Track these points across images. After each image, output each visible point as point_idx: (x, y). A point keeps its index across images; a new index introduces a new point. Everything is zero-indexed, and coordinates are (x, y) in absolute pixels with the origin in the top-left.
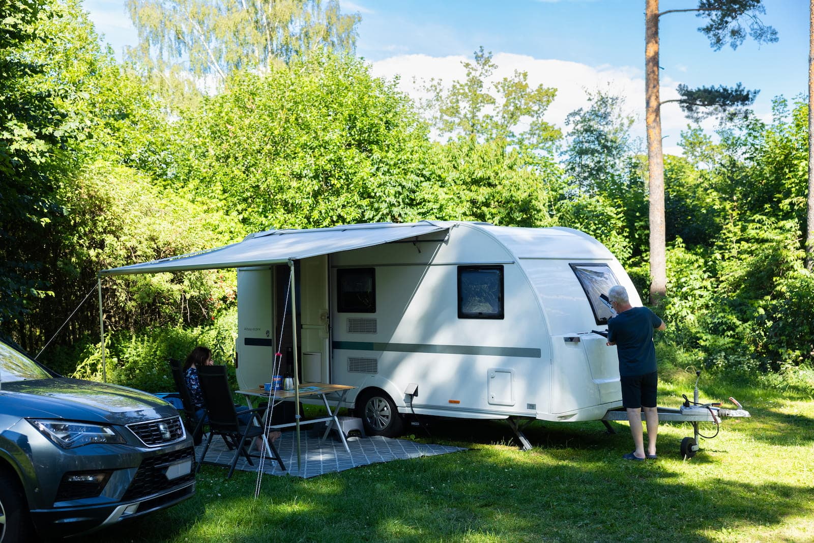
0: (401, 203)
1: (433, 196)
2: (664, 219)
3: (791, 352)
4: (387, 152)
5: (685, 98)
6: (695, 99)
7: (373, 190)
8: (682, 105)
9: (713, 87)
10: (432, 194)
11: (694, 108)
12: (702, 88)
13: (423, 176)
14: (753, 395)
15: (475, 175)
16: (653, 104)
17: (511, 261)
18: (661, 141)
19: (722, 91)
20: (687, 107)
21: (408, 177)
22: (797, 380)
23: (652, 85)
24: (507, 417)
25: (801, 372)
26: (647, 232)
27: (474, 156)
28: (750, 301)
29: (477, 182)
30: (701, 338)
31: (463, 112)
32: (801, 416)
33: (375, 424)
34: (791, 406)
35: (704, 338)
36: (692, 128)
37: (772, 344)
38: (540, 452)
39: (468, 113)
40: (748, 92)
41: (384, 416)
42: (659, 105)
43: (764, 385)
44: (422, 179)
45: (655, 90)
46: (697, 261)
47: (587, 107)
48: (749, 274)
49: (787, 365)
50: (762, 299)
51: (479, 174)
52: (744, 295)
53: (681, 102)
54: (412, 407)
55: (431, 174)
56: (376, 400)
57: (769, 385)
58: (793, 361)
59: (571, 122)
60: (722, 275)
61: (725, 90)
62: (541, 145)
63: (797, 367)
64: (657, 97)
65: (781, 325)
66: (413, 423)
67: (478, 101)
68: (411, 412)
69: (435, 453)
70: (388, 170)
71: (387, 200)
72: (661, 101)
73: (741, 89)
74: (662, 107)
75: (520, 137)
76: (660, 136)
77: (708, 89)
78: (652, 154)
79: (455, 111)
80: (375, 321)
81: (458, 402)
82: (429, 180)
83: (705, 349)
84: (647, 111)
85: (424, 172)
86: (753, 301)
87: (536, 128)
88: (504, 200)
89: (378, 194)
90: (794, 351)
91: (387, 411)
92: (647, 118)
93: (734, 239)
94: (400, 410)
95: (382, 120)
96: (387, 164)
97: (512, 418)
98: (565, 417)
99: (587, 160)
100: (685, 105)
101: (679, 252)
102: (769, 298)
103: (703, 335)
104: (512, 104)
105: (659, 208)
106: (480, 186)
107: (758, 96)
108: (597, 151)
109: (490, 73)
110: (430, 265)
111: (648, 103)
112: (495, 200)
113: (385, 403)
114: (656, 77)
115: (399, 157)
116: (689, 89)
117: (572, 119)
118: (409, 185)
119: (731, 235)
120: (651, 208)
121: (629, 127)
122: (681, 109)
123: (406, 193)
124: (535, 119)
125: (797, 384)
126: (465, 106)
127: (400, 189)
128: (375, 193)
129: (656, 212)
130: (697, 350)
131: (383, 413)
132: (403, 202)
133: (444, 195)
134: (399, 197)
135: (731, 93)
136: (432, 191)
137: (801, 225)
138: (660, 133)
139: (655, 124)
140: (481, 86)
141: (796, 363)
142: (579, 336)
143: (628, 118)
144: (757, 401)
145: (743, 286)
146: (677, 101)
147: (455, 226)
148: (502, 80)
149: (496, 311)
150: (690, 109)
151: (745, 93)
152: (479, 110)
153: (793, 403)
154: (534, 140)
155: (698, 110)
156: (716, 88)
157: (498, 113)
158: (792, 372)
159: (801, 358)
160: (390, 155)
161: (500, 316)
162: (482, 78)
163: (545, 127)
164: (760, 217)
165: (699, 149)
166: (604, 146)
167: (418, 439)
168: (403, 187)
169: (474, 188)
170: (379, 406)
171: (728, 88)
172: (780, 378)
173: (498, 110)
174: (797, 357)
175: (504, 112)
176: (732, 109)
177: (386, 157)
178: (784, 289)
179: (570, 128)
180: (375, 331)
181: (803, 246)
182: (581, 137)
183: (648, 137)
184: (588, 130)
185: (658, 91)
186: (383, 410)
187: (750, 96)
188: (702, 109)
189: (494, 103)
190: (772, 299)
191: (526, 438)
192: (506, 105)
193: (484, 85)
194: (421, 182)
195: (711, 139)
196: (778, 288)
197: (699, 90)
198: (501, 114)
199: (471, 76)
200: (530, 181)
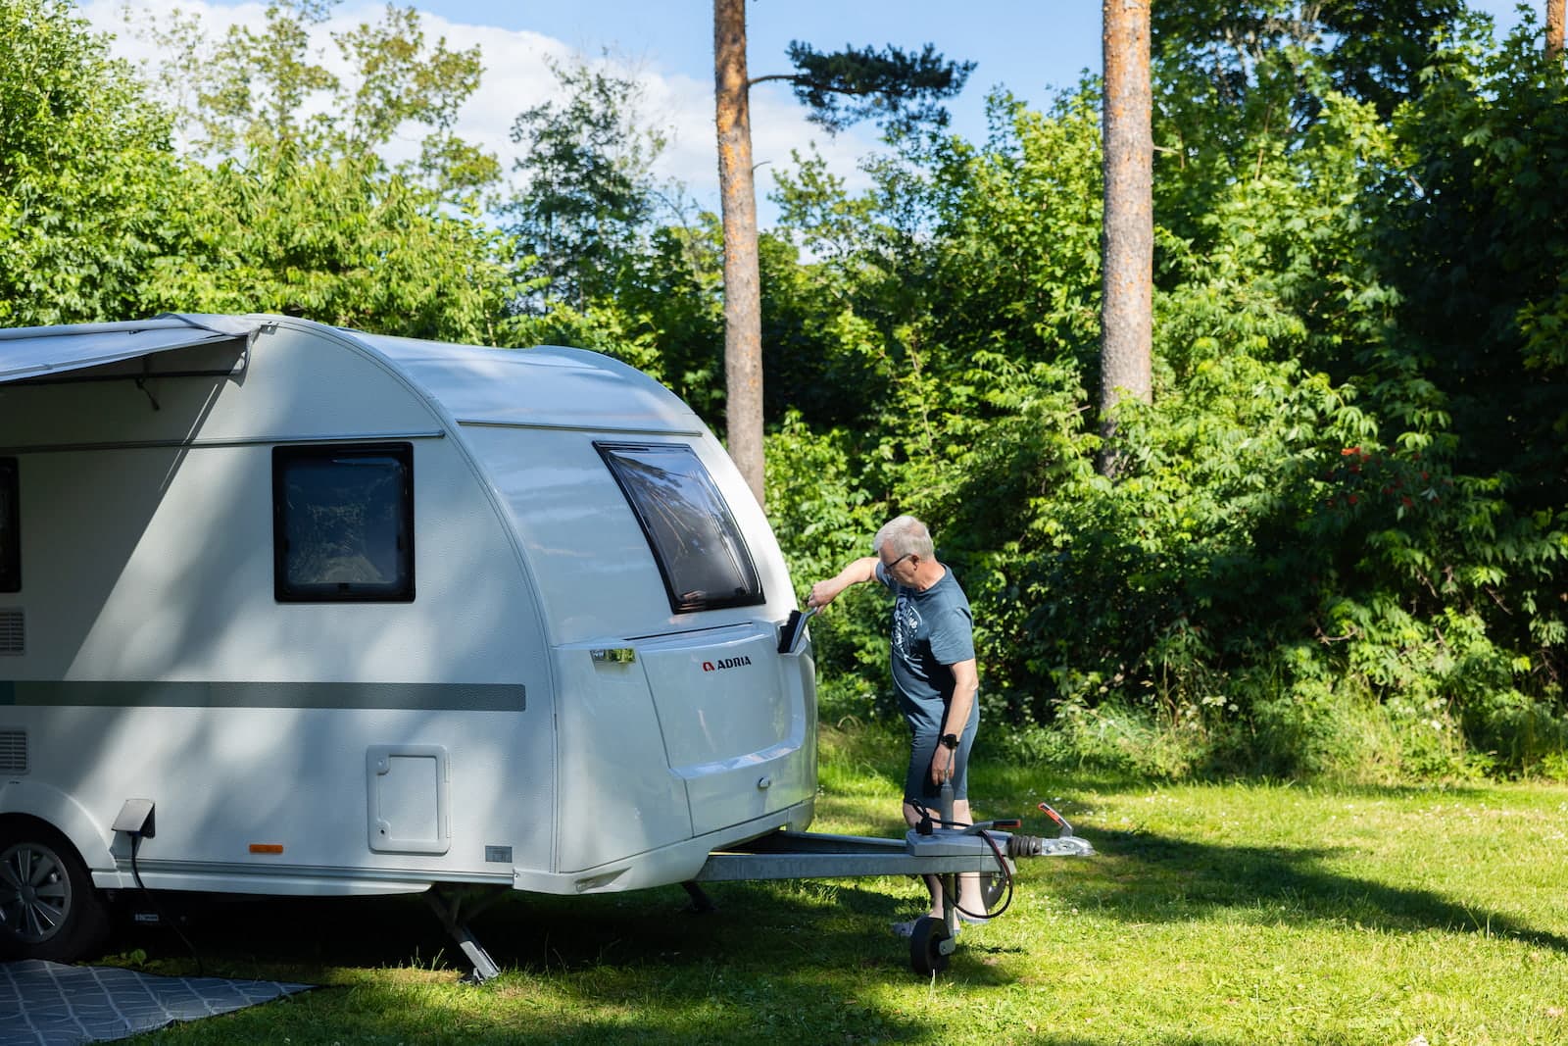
0: (100, 311)
1: (184, 294)
2: (759, 363)
3: (1079, 676)
4: (58, 172)
5: (805, 71)
6: (830, 76)
7: (21, 275)
8: (801, 88)
9: (870, 49)
10: (182, 287)
11: (826, 99)
12: (844, 51)
13: (158, 240)
14: (1007, 783)
15: (296, 237)
16: (733, 80)
17: (435, 429)
18: (751, 173)
19: (890, 59)
20: (810, 94)
21: (117, 241)
22: (1094, 742)
23: (730, 37)
24: (426, 888)
25: (1103, 723)
26: (716, 394)
27: (293, 193)
28: (973, 555)
29: (299, 258)
30: (863, 646)
31: (257, 106)
32: (1145, 834)
33: (23, 925)
34: (1110, 808)
35: (870, 646)
36: (803, 160)
37: (1034, 658)
38: (524, 984)
39: (270, 109)
40: (952, 63)
41: (48, 900)
42: (746, 86)
43: (1020, 756)
44: (154, 248)
45: (736, 48)
46: (833, 461)
47: (562, 102)
48: (966, 491)
49: (1072, 708)
50: (1000, 550)
51: (306, 235)
52: (958, 541)
53: (798, 80)
54: (136, 871)
55: (177, 237)
56: (24, 855)
57: (1033, 758)
58: (1085, 697)
59: (526, 135)
60: (903, 496)
61: (897, 55)
62: (448, 195)
63: (1094, 712)
64: (742, 66)
65: (1052, 612)
66: (140, 917)
67: (293, 79)
68: (133, 885)
69: (210, 1008)
70: (63, 222)
71: (61, 300)
72: (751, 77)
73: (934, 56)
74: (753, 90)
75: (397, 172)
76: (750, 161)
77: (858, 54)
78: (732, 205)
79: (240, 102)
80: (18, 617)
81: (277, 850)
82: (173, 250)
83: (872, 673)
84: (719, 99)
85: (160, 231)
86: (979, 555)
87: (434, 151)
88: (369, 306)
89: (33, 287)
90: (1085, 673)
91: (62, 886)
92: (719, 117)
93: (925, 409)
94: (100, 879)
95: (41, 85)
96: (58, 208)
97: (439, 887)
98: (598, 880)
99: (563, 228)
100: (806, 89)
101: (794, 438)
102: (1015, 546)
103: (867, 639)
104: (378, 93)
105: (749, 334)
106: (308, 269)
107: (972, 76)
108: (587, 206)
109: (324, 15)
110: (190, 445)
111: (720, 79)
112: (349, 304)
113: (50, 860)
114: (737, 17)
115: (94, 187)
116: (815, 51)
117: (526, 126)
118: (120, 261)
119: (917, 400)
120: (731, 336)
121: (654, 155)
122: (797, 99)
123: (112, 283)
124: (435, 129)
125: (1097, 751)
126: (262, 92)
127: (95, 270)
128: (28, 284)
129: (742, 346)
130: (851, 677)
131: (45, 891)
132: (103, 306)
133: (211, 292)
134: (91, 296)
135: (912, 66)
136: (180, 280)
137: (1084, 372)
138: (749, 154)
139: (737, 132)
140: (302, 45)
141: (1092, 700)
142: (630, 644)
143: (650, 134)
144: (1023, 799)
145: (952, 520)
146: (788, 78)
147: (263, 328)
148: (355, 29)
149: (389, 579)
150: (816, 100)
151: (944, 66)
152: (297, 104)
153: (1112, 799)
154: (433, 182)
155: (836, 105)
156: (878, 51)
157: (344, 111)
158: (1082, 723)
159: (1104, 689)
160: (66, 180)
161: (404, 592)
162: (304, 26)
163: (457, 151)
164: (990, 356)
165: (817, 211)
166: (606, 196)
167: (157, 963)
168: (104, 268)
169: (293, 273)
170: (33, 870)
171: (906, 53)
172: (1056, 738)
173: (343, 104)
174: (1095, 686)
175: (358, 111)
176: (913, 105)
177: (55, 187)
178: (1052, 526)
179: (523, 150)
180: (19, 647)
181: (1092, 423)
182: (549, 173)
183: (722, 164)
184: (566, 155)
185: (743, 52)
186: (46, 881)
187: (955, 75)
188: (843, 100)
189: (335, 85)
190: (1023, 551)
191: (481, 944)
192: (362, 94)
193: (309, 42)
194: (152, 255)
195: (844, 187)
196: (1038, 524)
197: (838, 55)
198: (351, 116)
199: (277, 20)
200: (438, 258)
